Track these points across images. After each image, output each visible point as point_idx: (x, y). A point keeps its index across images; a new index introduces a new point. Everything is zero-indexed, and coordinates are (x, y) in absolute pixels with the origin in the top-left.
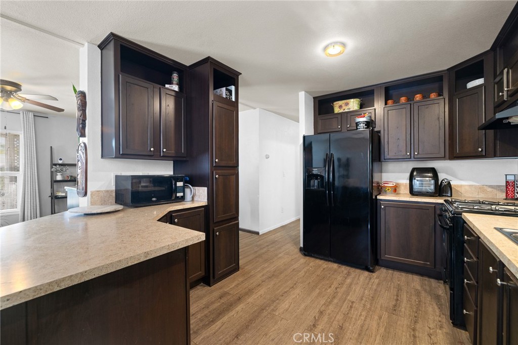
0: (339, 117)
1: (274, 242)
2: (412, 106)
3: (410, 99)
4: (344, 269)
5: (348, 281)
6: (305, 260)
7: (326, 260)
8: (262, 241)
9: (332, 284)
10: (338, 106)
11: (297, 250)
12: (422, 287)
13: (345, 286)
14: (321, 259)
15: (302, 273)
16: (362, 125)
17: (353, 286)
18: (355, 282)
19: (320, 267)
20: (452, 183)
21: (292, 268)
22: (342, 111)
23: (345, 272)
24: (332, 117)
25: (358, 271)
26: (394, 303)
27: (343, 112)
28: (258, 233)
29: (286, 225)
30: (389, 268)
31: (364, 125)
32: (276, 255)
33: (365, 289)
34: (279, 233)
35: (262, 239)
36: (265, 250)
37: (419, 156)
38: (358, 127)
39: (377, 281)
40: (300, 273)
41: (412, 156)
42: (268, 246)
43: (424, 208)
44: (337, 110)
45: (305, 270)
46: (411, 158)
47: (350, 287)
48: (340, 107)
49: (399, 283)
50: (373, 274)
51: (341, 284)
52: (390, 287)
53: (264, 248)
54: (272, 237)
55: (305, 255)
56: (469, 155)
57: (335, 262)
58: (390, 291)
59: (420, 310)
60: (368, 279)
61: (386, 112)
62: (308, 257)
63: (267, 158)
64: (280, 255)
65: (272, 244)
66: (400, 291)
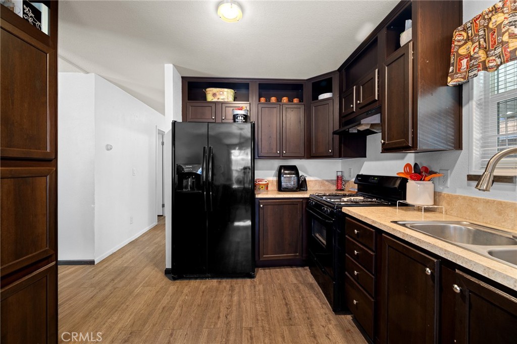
0: (213, 106)
1: (122, 271)
2: (281, 107)
3: (279, 100)
4: (226, 283)
5: (235, 298)
6: (176, 287)
7: (202, 278)
8: (102, 273)
9: (219, 312)
10: (211, 92)
11: (161, 275)
12: (297, 279)
13: (234, 308)
14: (196, 278)
15: (176, 311)
16: (240, 118)
17: (242, 304)
18: (242, 298)
19: (197, 291)
20: (307, 179)
21: (160, 306)
22: (215, 100)
23: (228, 287)
24: (204, 105)
25: (240, 281)
26: (285, 310)
27: (217, 102)
28: (92, 263)
29: (136, 240)
30: (265, 267)
31: (243, 118)
32: (131, 293)
33: (255, 304)
34: (129, 254)
35: (101, 271)
36: (108, 289)
37: (287, 155)
38: (236, 120)
39: (261, 287)
40: (174, 311)
41: (281, 155)
42: (113, 280)
43: (295, 203)
44: (210, 98)
45: (180, 302)
46: (280, 157)
47: (240, 307)
48: (214, 95)
49: (279, 282)
50: (255, 280)
51: (229, 307)
52: (275, 290)
53: (106, 285)
54: (118, 263)
55: (174, 279)
56: (322, 155)
57: (213, 277)
58: (277, 295)
59: (307, 308)
60: (252, 288)
61: (260, 108)
62: (178, 281)
63: (108, 150)
64: (137, 291)
65: (119, 275)
66: (284, 292)
